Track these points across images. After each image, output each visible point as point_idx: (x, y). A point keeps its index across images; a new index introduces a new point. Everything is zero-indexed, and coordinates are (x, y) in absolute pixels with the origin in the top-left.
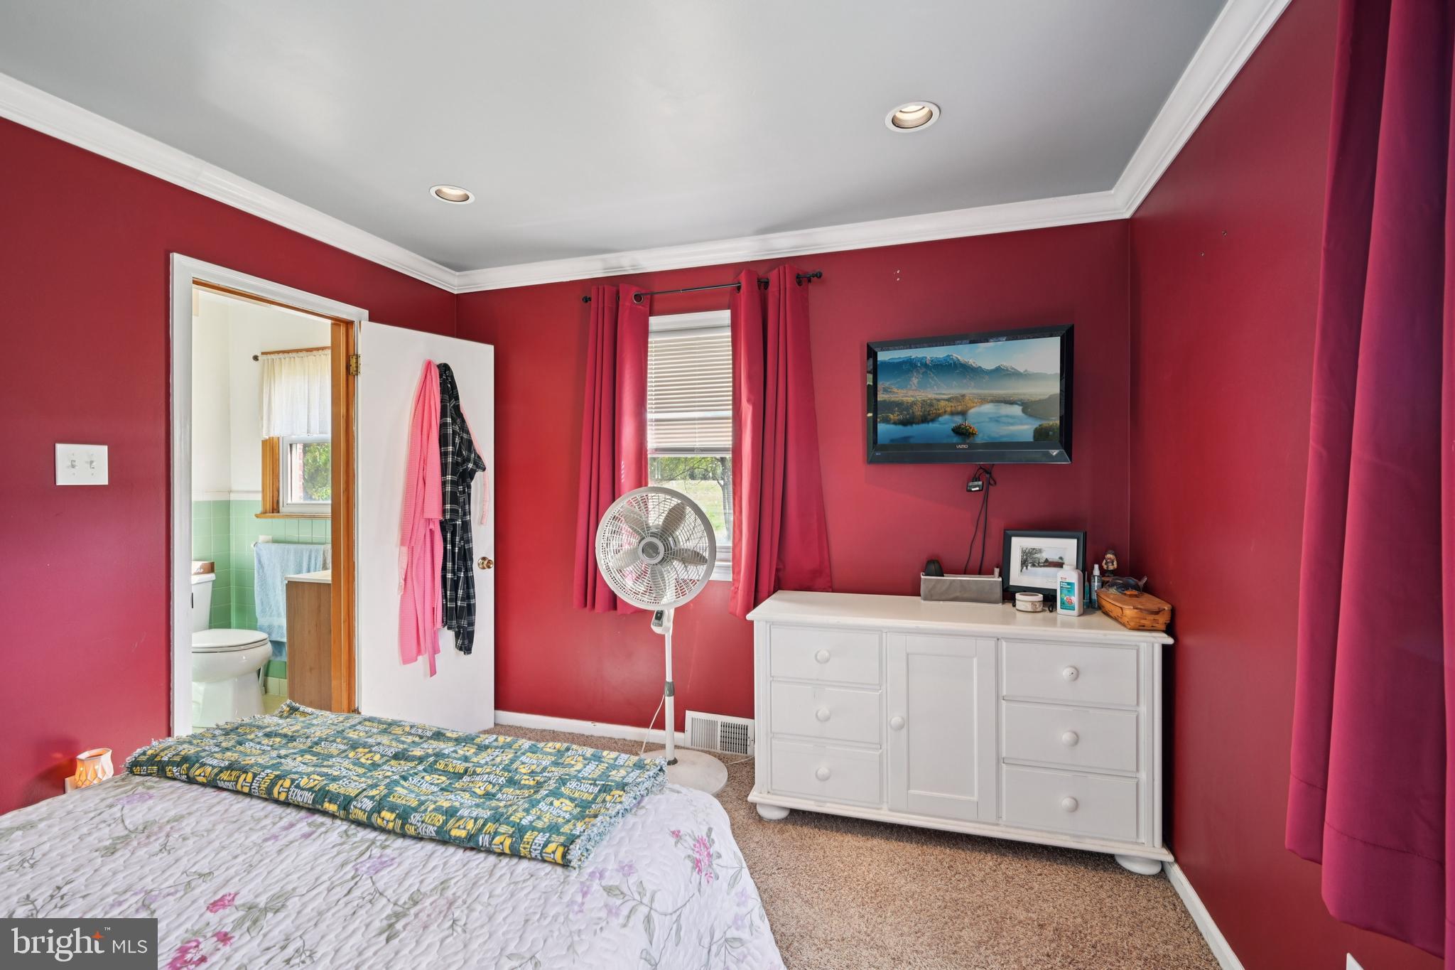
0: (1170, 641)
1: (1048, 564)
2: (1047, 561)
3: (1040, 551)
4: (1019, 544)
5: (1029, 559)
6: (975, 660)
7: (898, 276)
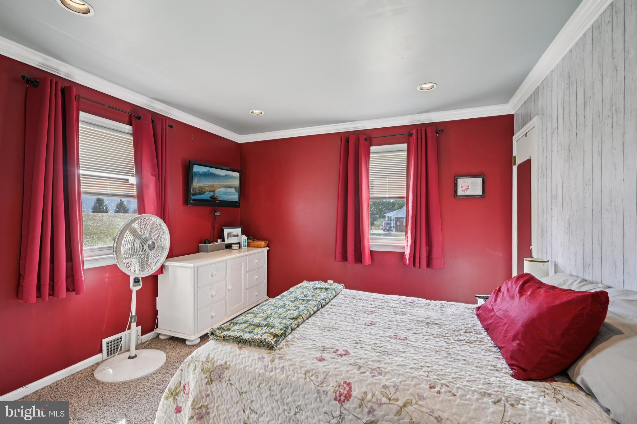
0: (269, 249)
1: (235, 236)
2: (234, 235)
3: (232, 233)
4: (226, 231)
5: (229, 235)
6: (243, 263)
7: (192, 137)
